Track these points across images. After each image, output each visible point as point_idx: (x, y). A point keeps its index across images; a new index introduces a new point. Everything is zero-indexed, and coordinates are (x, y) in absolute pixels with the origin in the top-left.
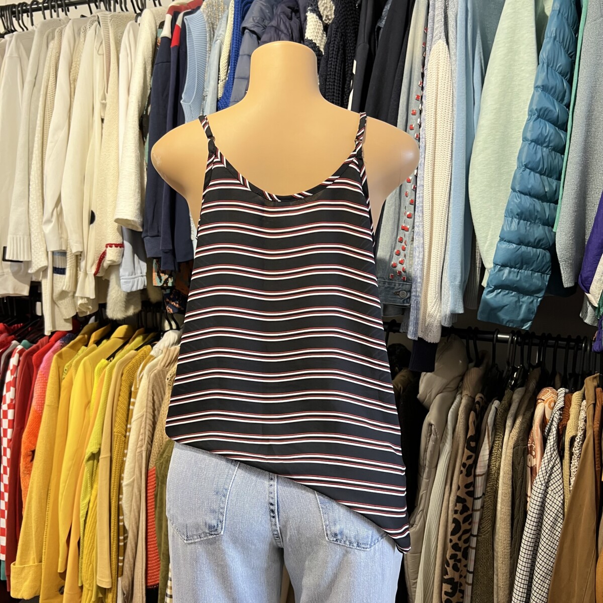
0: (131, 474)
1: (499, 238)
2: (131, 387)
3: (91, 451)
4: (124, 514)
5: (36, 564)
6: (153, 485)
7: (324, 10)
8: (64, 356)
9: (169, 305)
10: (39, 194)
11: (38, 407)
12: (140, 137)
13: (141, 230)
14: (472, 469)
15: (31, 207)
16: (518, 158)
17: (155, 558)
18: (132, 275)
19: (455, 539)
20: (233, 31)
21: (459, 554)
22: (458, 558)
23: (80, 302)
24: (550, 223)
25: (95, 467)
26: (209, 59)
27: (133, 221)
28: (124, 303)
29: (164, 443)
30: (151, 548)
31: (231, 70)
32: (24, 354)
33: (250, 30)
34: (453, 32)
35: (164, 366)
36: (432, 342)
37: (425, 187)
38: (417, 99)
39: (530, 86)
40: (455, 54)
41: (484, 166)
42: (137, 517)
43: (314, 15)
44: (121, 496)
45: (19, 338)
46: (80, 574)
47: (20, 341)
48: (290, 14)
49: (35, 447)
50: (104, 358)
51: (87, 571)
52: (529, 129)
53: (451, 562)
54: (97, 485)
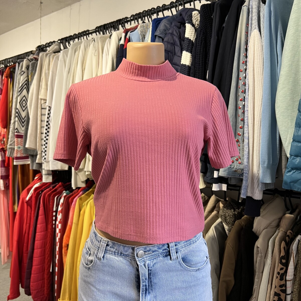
1: (292, 140)
5: (69, 300)
7: (196, 21)
8: (82, 199)
11: (71, 223)
14: (284, 276)
33: (159, 37)
36: (257, 199)
37: (249, 111)
38: (243, 63)
40: (264, 36)
43: (189, 25)
49: (69, 243)
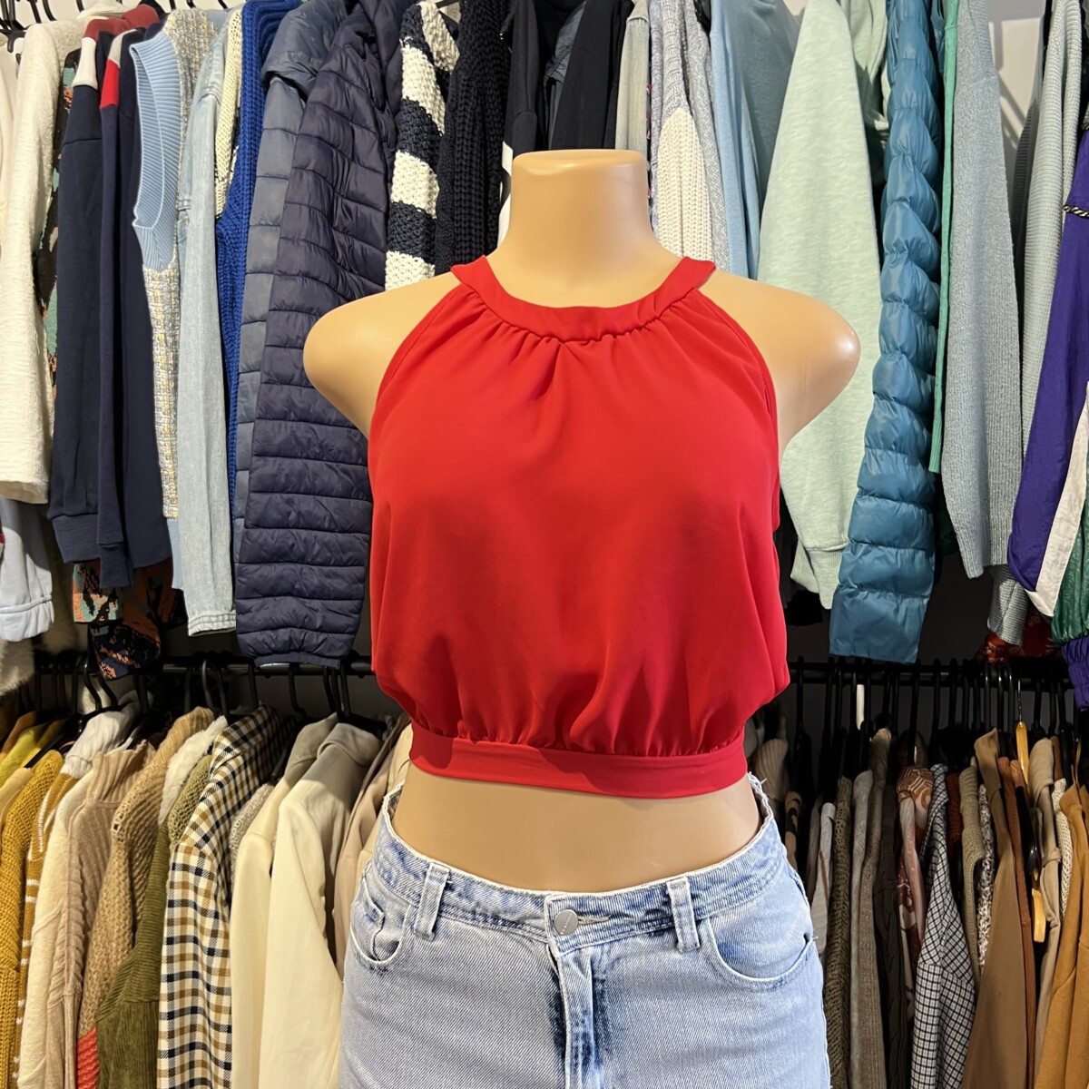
0: (37, 1054)
1: (857, 490)
2: (24, 852)
9: (107, 660)
13: (44, 501)
18: (24, 603)
27: (30, 485)
29: (113, 971)
33: (285, 80)
35: (99, 798)
43: (419, 52)
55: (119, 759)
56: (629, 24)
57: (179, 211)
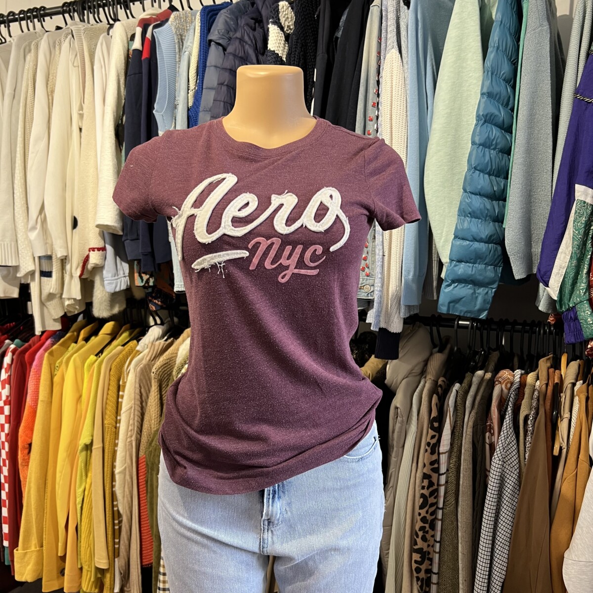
0: (122, 462)
1: (453, 236)
2: (119, 381)
3: (84, 442)
4: (118, 500)
5: (38, 549)
6: (144, 472)
7: (286, 20)
8: (55, 354)
9: (152, 303)
10: (24, 202)
11: (33, 402)
12: (116, 146)
13: (121, 233)
14: (436, 447)
15: (16, 214)
16: (468, 160)
17: (148, 539)
18: (115, 276)
19: (423, 512)
20: (200, 43)
21: (427, 526)
22: (426, 530)
23: (67, 303)
24: (499, 219)
25: (88, 457)
26: (179, 69)
27: (113, 226)
28: (108, 302)
29: (153, 432)
30: (144, 530)
31: (199, 80)
32: (17, 353)
34: (405, 42)
35: (149, 360)
36: (395, 332)
38: (373, 106)
39: (477, 91)
40: (407, 62)
41: (438, 168)
42: (130, 502)
43: (276, 27)
44: (114, 483)
45: (11, 337)
46: (79, 557)
47: (13, 340)
48: (253, 25)
49: (32, 440)
50: (93, 355)
51: (86, 553)
52: (477, 134)
53: (420, 534)
54: (91, 474)
55: (159, 345)
56: (371, 8)
57: (176, 105)
